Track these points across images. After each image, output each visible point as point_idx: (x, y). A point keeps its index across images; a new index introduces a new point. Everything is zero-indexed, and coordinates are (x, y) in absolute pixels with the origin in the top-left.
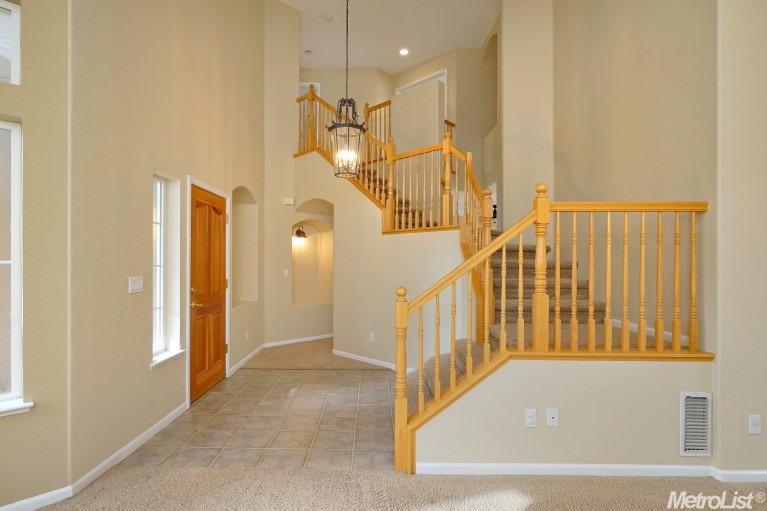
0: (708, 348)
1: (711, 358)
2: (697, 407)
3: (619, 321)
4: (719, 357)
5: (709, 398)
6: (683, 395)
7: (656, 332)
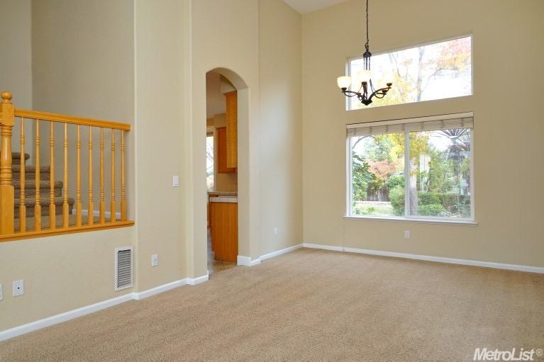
0: (131, 219)
1: (132, 224)
2: (125, 255)
3: (87, 211)
4: (136, 223)
5: (132, 250)
6: (117, 250)
7: (100, 213)
